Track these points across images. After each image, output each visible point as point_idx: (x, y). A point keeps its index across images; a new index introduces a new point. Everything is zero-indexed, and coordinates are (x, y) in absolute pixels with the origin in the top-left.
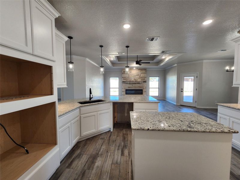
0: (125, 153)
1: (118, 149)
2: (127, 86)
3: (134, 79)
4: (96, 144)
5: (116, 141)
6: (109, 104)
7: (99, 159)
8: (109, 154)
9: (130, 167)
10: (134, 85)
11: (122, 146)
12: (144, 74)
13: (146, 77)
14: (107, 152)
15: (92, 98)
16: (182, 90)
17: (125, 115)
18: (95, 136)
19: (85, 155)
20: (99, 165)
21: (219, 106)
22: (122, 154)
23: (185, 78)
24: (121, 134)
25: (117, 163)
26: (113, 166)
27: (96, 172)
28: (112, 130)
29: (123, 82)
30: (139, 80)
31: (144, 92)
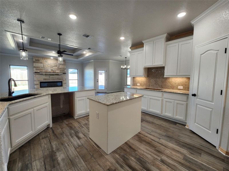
0: (81, 137)
1: (72, 137)
2: (42, 78)
3: (52, 70)
4: (41, 146)
5: (64, 132)
6: (47, 97)
7: (58, 154)
8: (66, 145)
9: (92, 142)
10: (51, 77)
11: (74, 133)
12: (63, 66)
13: (65, 69)
14: (62, 144)
15: (13, 92)
16: (97, 81)
17: (60, 107)
18: (30, 140)
19: (34, 162)
20: (64, 157)
21: (125, 88)
22: (79, 138)
23: (99, 71)
24: (65, 125)
25: (79, 146)
26: (78, 150)
27: (64, 164)
28: (51, 126)
29: (35, 72)
30: (57, 71)
31: (64, 83)
